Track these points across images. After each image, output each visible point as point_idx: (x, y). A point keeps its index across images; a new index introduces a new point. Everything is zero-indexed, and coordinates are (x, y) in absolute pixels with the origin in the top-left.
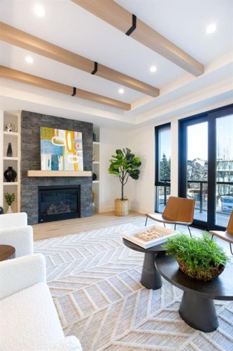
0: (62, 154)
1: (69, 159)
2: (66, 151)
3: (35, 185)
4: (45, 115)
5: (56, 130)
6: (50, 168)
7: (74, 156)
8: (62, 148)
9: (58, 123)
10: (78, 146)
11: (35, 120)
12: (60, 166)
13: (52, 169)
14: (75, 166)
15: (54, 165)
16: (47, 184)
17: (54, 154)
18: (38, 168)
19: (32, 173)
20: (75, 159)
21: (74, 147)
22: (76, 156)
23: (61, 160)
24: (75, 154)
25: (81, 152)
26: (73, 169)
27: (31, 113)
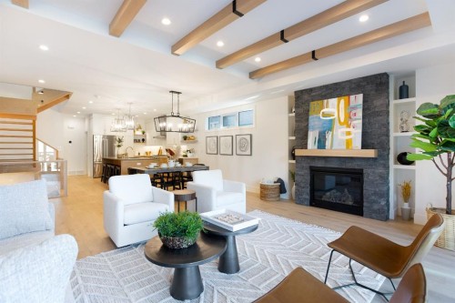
0: (331, 129)
1: (339, 134)
2: (336, 124)
3: (306, 165)
4: (315, 88)
5: (325, 101)
6: (316, 147)
7: (348, 130)
8: (331, 122)
9: (330, 91)
10: (355, 115)
11: (306, 97)
12: (328, 144)
13: (318, 148)
14: (348, 143)
15: (321, 143)
16: (320, 164)
17: (322, 130)
18: (305, 146)
19: (298, 152)
20: (349, 133)
21: (349, 117)
22: (351, 129)
23: (329, 136)
24: (349, 126)
25: (359, 123)
26: (345, 147)
27: (302, 91)
